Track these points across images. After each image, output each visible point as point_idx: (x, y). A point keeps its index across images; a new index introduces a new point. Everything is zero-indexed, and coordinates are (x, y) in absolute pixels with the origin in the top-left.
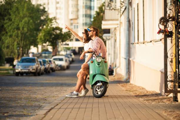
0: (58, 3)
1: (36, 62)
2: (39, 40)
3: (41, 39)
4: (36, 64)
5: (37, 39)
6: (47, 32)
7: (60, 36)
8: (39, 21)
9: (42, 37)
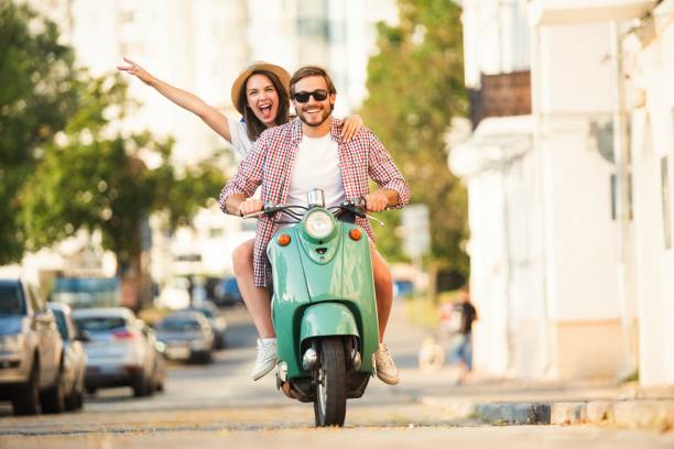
0: (129, 17)
1: (30, 311)
2: (27, 217)
3: (40, 208)
4: (26, 322)
5: (19, 209)
6: (79, 165)
7: (161, 190)
8: (21, 105)
9: (50, 198)
